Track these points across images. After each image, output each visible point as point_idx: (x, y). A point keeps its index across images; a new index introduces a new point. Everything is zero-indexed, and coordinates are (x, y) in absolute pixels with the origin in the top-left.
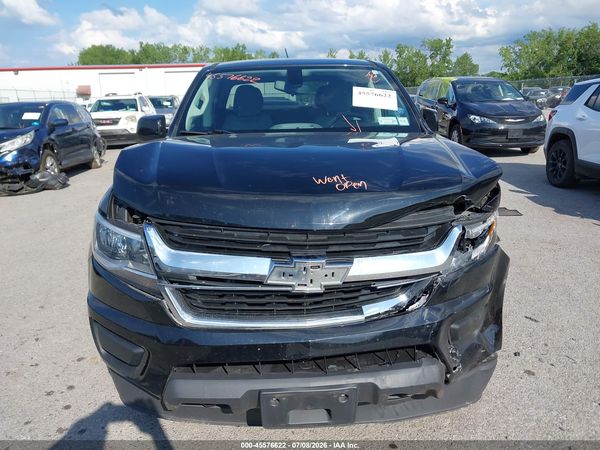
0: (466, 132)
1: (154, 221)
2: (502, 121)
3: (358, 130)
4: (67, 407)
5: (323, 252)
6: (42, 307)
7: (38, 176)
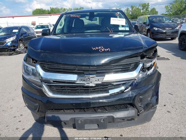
0: (152, 33)
1: (39, 62)
2: (164, 29)
3: (112, 32)
4: (20, 121)
5: (95, 72)
6: (16, 90)
7: (18, 49)
